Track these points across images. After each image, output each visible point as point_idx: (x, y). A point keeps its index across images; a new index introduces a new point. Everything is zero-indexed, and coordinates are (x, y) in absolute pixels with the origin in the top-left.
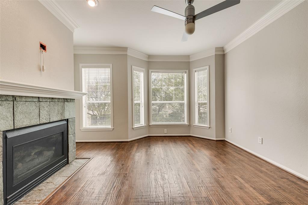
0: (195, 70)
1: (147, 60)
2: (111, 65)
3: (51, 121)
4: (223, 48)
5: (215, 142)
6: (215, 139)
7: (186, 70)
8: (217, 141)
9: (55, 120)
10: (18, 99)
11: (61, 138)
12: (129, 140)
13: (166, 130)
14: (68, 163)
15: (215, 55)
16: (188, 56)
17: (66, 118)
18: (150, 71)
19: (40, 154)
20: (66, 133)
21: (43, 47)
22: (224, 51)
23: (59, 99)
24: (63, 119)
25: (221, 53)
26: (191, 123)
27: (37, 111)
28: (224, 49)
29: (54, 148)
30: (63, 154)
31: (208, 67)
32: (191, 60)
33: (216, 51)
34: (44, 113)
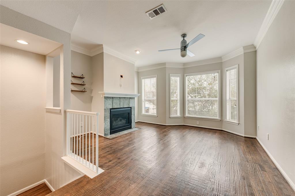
0: (227, 69)
1: (183, 67)
2: (156, 76)
3: (124, 107)
4: (253, 45)
5: (244, 138)
6: (243, 135)
7: (218, 71)
8: (245, 137)
9: (126, 107)
10: (114, 98)
11: (128, 115)
12: (167, 125)
13: (198, 122)
14: (131, 128)
15: (244, 53)
16: (220, 58)
17: (131, 107)
18: (185, 75)
19: (121, 120)
20: (130, 114)
21: (122, 76)
22: (255, 48)
23: (127, 98)
24: (129, 107)
25: (253, 50)
26: (223, 119)
27: (119, 102)
28: (255, 46)
29: (126, 119)
30: (129, 123)
31: (237, 66)
32: (223, 61)
33: (244, 50)
34: (121, 103)
